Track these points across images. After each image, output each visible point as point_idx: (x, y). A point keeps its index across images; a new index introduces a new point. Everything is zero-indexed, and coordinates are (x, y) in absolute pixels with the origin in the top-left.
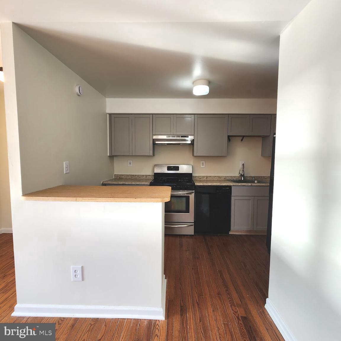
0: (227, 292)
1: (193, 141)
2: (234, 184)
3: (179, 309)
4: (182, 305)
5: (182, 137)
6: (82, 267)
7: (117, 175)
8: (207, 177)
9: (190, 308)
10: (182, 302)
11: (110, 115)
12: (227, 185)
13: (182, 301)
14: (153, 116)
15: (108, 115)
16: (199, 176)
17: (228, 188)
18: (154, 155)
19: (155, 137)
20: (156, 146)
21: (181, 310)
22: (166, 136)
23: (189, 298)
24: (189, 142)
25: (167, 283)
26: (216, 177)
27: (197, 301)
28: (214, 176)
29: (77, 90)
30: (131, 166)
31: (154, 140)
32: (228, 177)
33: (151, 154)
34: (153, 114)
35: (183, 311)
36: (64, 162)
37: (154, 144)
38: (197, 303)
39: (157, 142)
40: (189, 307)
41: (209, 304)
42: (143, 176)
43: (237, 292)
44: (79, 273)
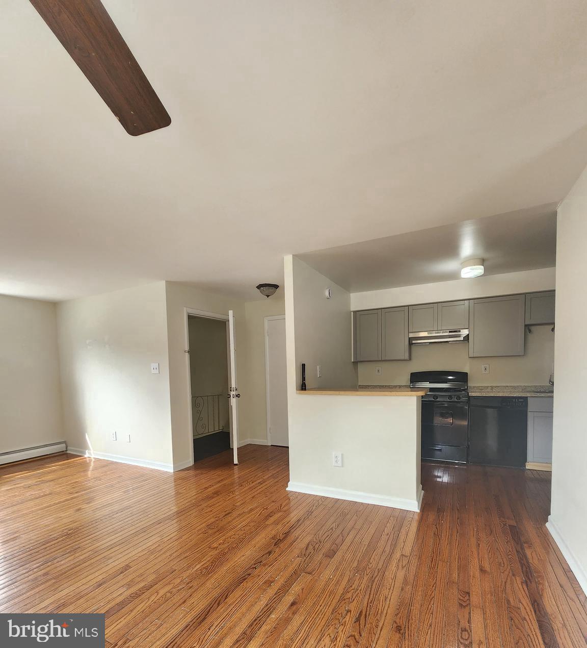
1: (467, 338)
2: (533, 395)
5: (450, 332)
6: (342, 455)
8: (492, 387)
11: (355, 312)
12: (520, 396)
14: (409, 309)
15: (352, 313)
16: (479, 387)
17: (522, 400)
18: (410, 359)
19: (411, 335)
20: (413, 348)
22: (427, 333)
24: (462, 339)
26: (507, 388)
28: (505, 387)
29: (327, 293)
30: (380, 374)
31: (410, 339)
32: (528, 387)
33: (407, 357)
34: (408, 306)
37: (411, 344)
39: (413, 342)
42: (396, 386)
44: (340, 458)
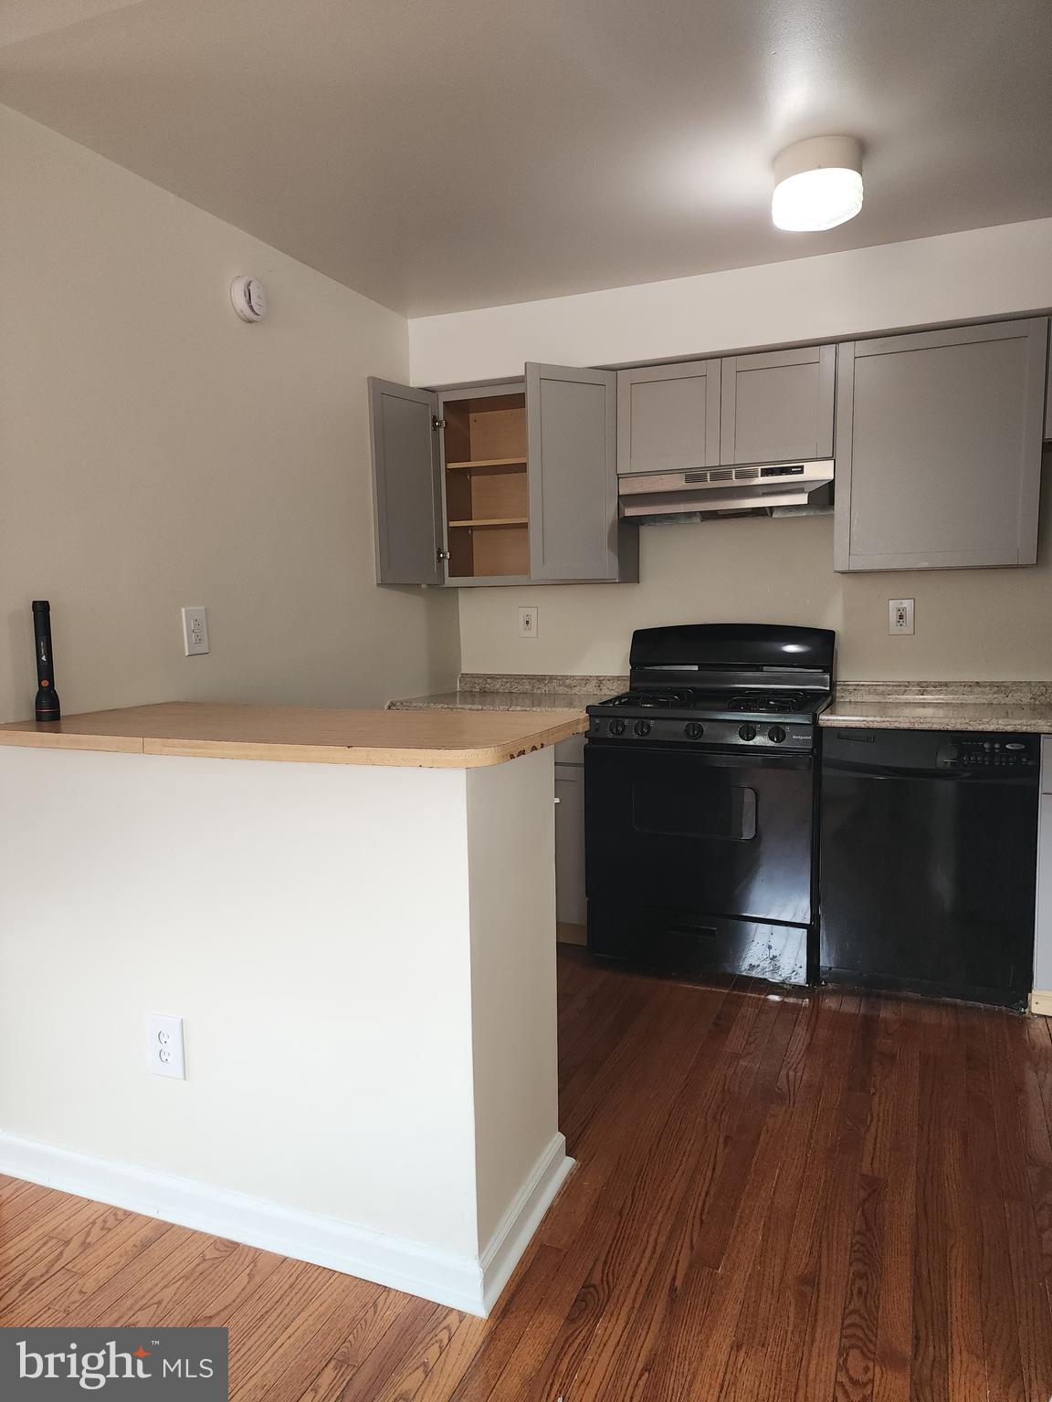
0: (859, 1283)
3: (571, 1291)
4: (596, 1279)
5: (766, 473)
7: (473, 676)
9: (629, 1303)
10: (600, 1266)
13: (605, 1263)
14: (618, 379)
16: (878, 685)
21: (581, 1299)
23: (645, 1261)
25: (571, 1174)
26: (977, 689)
27: (678, 1283)
29: (236, 297)
31: (624, 502)
34: (615, 370)
35: (588, 1305)
36: (183, 610)
37: (623, 520)
38: (673, 1289)
40: (622, 1298)
41: (732, 1309)
42: (586, 680)
43: (917, 1298)
44: (173, 1046)
